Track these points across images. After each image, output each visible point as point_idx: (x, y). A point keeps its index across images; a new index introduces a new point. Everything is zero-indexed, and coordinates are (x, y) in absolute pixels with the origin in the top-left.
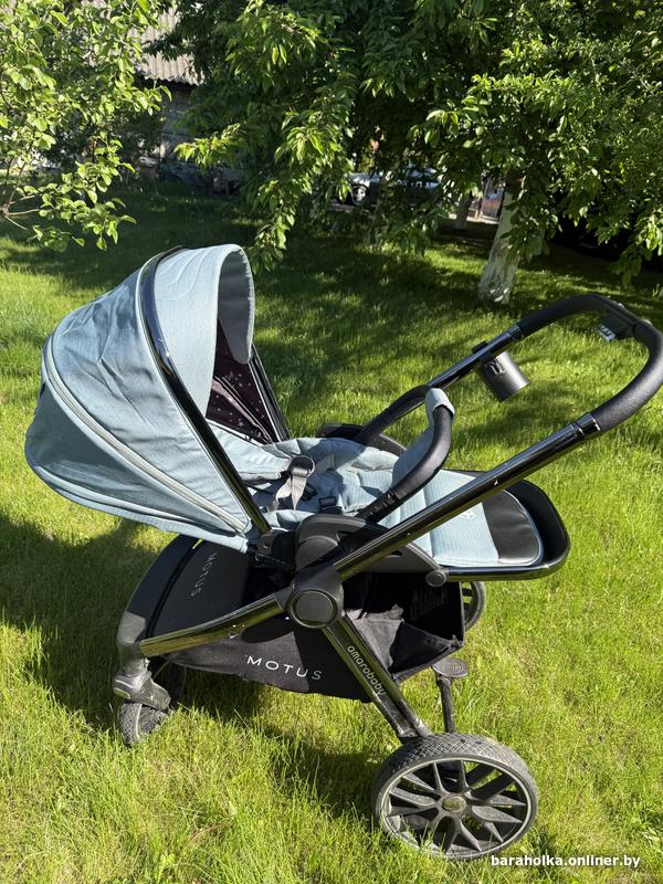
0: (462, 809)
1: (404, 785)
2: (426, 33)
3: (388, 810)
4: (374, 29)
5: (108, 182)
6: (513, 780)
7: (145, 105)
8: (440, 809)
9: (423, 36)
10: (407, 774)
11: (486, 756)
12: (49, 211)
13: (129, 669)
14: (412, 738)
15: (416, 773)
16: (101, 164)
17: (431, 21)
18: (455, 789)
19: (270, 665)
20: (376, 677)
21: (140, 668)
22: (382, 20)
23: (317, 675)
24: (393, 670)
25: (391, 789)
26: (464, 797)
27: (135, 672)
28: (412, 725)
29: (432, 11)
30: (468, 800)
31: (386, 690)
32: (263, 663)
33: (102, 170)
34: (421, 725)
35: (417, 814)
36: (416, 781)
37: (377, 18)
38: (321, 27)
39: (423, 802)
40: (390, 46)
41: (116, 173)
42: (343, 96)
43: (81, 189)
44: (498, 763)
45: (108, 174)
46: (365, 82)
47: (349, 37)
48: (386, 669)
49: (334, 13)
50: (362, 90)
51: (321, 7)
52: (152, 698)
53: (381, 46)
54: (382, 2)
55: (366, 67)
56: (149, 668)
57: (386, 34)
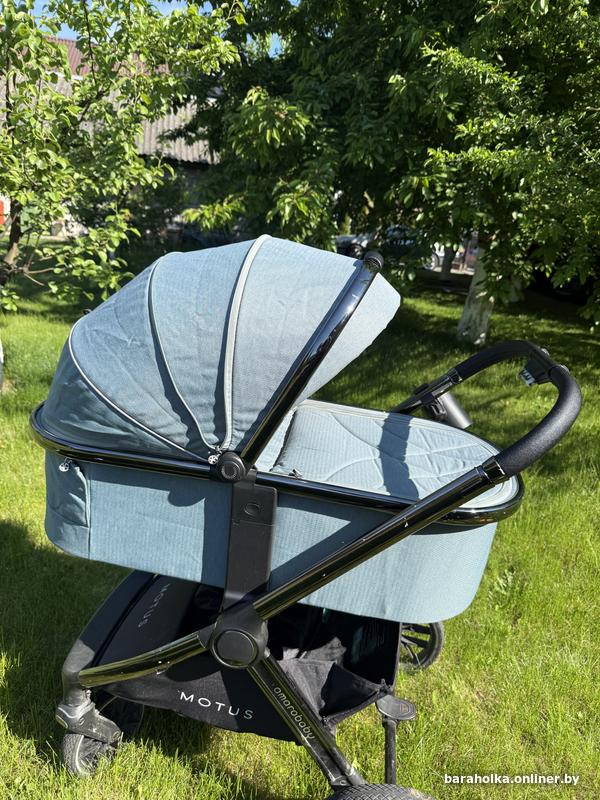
2: (400, 115)
4: (355, 114)
5: (116, 243)
7: (150, 180)
9: (397, 117)
12: (63, 269)
13: (71, 698)
14: (343, 786)
16: (111, 229)
17: (404, 106)
19: (203, 702)
20: (304, 719)
21: (82, 697)
23: (249, 715)
24: (324, 712)
27: (76, 702)
31: (314, 734)
32: (196, 699)
33: (112, 234)
34: (353, 773)
37: (358, 105)
38: (310, 114)
40: (369, 126)
41: (124, 236)
43: (93, 251)
45: (116, 237)
46: (346, 155)
47: (334, 121)
48: (317, 711)
49: (321, 102)
50: (344, 162)
51: (310, 98)
52: (94, 730)
53: (360, 127)
54: (362, 92)
55: (349, 145)
56: (92, 699)
57: (366, 118)
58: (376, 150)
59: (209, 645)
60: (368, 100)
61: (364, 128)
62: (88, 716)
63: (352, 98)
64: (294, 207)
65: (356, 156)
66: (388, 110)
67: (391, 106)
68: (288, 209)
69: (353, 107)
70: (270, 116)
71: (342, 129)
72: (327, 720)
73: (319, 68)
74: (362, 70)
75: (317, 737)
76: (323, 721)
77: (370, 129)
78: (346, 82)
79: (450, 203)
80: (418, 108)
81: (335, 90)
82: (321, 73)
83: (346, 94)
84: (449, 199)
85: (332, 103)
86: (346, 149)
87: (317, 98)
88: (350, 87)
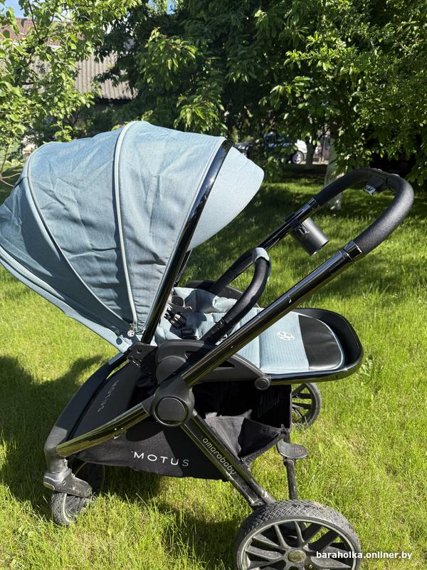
0: (303, 560)
1: (255, 543)
2: (265, 41)
3: (247, 565)
4: (232, 44)
6: (338, 534)
7: (84, 102)
8: (287, 561)
9: (263, 43)
10: (256, 534)
11: (314, 517)
13: (53, 467)
14: (261, 506)
15: (264, 533)
17: (268, 34)
18: (294, 544)
20: (227, 460)
21: (61, 466)
22: (237, 37)
23: (186, 463)
24: (241, 455)
25: (246, 547)
26: (303, 550)
27: (57, 470)
28: (259, 496)
29: (267, 28)
30: (306, 552)
31: (236, 470)
32: (146, 457)
34: (266, 495)
35: (269, 566)
36: (264, 540)
37: (234, 37)
38: (199, 46)
39: (272, 556)
40: (243, 52)
42: (214, 85)
44: (323, 522)
46: (227, 76)
47: (217, 51)
48: (236, 454)
49: (206, 38)
50: (227, 80)
51: (198, 36)
52: (74, 489)
53: (237, 53)
54: (235, 27)
55: (229, 67)
56: (69, 466)
57: (240, 45)
58: (249, 69)
59: (151, 412)
60: (240, 33)
61: (239, 54)
62: (68, 478)
63: (229, 32)
64: (194, 114)
65: (235, 75)
66: (256, 38)
67: (258, 36)
68: (189, 116)
69: (230, 40)
70: (170, 51)
71: (224, 55)
72: (244, 460)
73: (202, 12)
74: (235, 11)
75: (238, 472)
76: (241, 461)
78: (223, 21)
79: (306, 104)
80: (278, 35)
81: (216, 28)
82: (205, 16)
83: (224, 31)
84: (305, 101)
85: (214, 38)
86: (228, 70)
87: (203, 34)
88: (227, 25)
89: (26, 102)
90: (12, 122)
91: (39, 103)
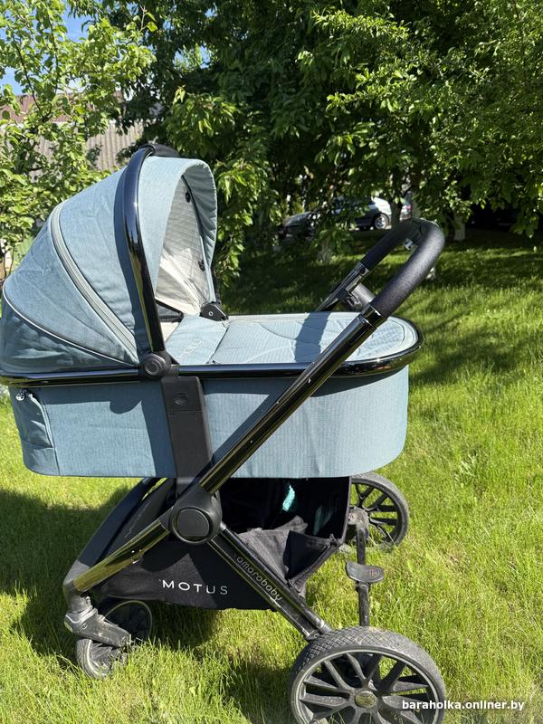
0: (374, 703)
9: (312, 88)
17: (316, 77)
19: (183, 586)
21: (83, 604)
23: (224, 590)
27: (79, 609)
28: (314, 626)
29: (316, 70)
30: (374, 692)
32: (176, 585)
34: (323, 624)
36: (318, 682)
37: (276, 86)
39: (334, 703)
46: (273, 131)
47: (258, 105)
48: (282, 576)
49: (244, 90)
50: (272, 137)
51: (234, 90)
52: (100, 635)
53: (282, 104)
54: (278, 75)
55: (274, 121)
57: (285, 96)
58: (299, 121)
59: (170, 528)
60: (284, 80)
62: (91, 621)
63: (270, 81)
64: (233, 182)
65: (281, 129)
66: (303, 84)
67: (305, 80)
68: (228, 184)
69: (273, 90)
70: (200, 110)
71: (267, 110)
72: (292, 582)
73: (237, 62)
74: (275, 55)
75: (284, 598)
76: (288, 584)
77: (290, 104)
78: (262, 68)
79: (375, 154)
80: (328, 77)
81: (254, 78)
82: (240, 66)
83: (265, 79)
84: (373, 151)
85: (254, 90)
86: (273, 125)
87: (239, 87)
88: (267, 73)
89: (32, 190)
90: (18, 215)
91: (48, 190)
